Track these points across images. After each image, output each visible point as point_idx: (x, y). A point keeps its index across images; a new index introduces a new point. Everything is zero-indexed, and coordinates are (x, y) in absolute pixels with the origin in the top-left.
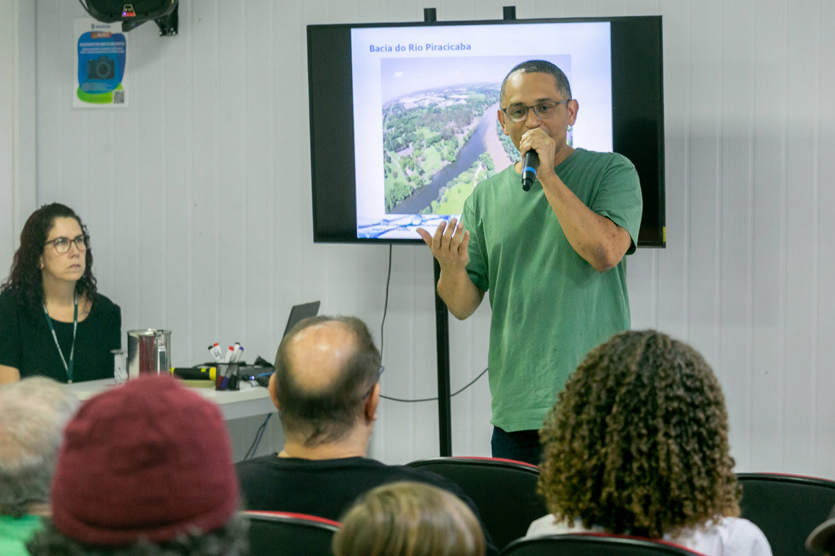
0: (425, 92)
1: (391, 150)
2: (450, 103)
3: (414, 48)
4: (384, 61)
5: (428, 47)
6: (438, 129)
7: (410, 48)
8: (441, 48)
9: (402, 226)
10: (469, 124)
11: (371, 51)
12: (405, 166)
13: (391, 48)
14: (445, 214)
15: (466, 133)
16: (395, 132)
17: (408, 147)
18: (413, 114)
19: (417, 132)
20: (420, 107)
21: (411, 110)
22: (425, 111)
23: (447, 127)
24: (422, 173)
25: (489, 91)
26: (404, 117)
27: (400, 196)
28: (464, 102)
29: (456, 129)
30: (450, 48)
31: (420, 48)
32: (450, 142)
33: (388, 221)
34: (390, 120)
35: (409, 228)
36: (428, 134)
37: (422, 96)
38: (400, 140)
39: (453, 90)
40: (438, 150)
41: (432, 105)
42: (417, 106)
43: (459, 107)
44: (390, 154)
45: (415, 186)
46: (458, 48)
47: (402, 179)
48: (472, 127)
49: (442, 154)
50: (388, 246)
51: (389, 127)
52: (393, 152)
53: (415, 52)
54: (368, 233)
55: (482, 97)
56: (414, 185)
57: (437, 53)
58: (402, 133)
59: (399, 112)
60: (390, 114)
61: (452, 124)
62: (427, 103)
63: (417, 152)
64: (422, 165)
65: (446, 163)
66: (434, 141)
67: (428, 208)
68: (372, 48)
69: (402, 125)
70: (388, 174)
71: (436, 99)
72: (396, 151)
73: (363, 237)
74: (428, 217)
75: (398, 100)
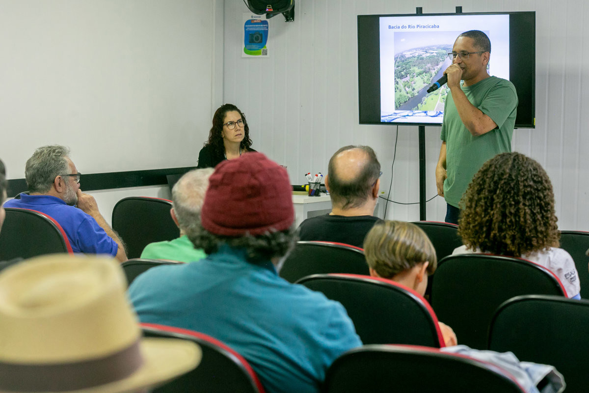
0: (416, 49)
1: (398, 78)
2: (428, 55)
3: (411, 27)
4: (395, 33)
5: (418, 26)
6: (422, 68)
7: (409, 27)
8: (424, 27)
9: (403, 116)
10: (438, 65)
12: (405, 86)
13: (399, 27)
14: (425, 110)
15: (436, 70)
16: (401, 69)
17: (407, 77)
18: (410, 60)
19: (412, 69)
20: (413, 57)
21: (409, 58)
22: (416, 59)
23: (426, 67)
24: (414, 89)
25: (448, 49)
26: (405, 62)
27: (402, 101)
28: (435, 54)
29: (431, 68)
30: (429, 27)
31: (414, 27)
32: (428, 74)
33: (396, 114)
34: (398, 63)
35: (407, 117)
36: (417, 70)
37: (414, 51)
38: (403, 73)
39: (430, 48)
40: (422, 78)
41: (419, 56)
42: (411, 56)
43: (433, 57)
44: (397, 80)
45: (410, 97)
46: (433, 27)
47: (404, 93)
48: (439, 67)
49: (424, 80)
50: (396, 126)
51: (398, 67)
52: (399, 79)
53: (411, 29)
54: (386, 120)
55: (444, 52)
56: (409, 95)
57: (422, 30)
58: (404, 69)
59: (403, 59)
60: (398, 60)
61: (429, 65)
62: (417, 55)
63: (411, 79)
64: (414, 85)
65: (426, 85)
66: (420, 74)
67: (416, 107)
69: (404, 65)
70: (397, 90)
71: (421, 52)
72: (401, 79)
73: (384, 121)
74: (416, 112)
75: (402, 53)
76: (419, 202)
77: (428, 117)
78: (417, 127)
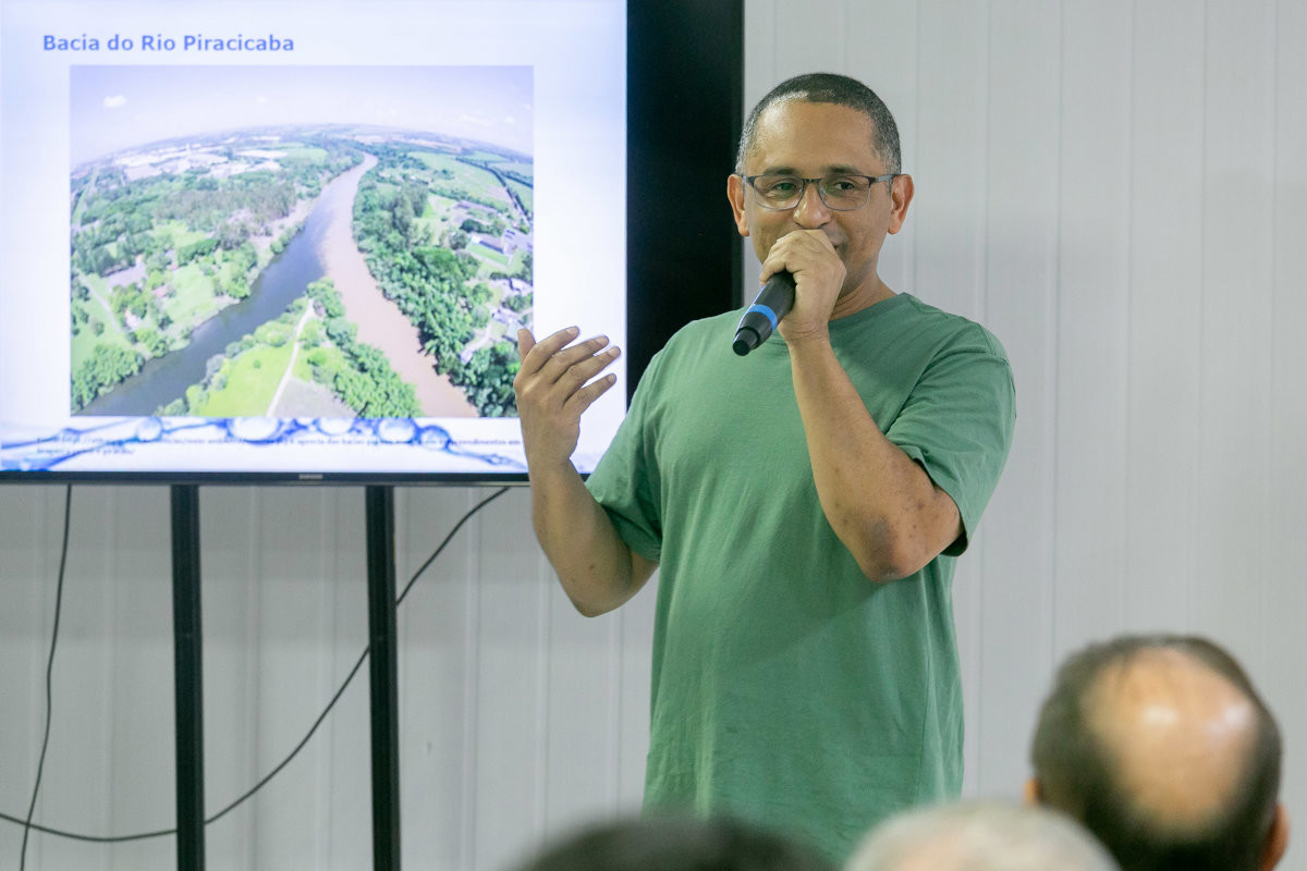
0: (180, 143)
1: (90, 271)
2: (239, 168)
3: (155, 44)
4: (78, 72)
5: (189, 41)
6: (208, 225)
7: (144, 44)
8: (220, 45)
9: (113, 443)
10: (285, 214)
11: (46, 48)
12: (123, 307)
13: (97, 44)
14: (221, 416)
15: (277, 237)
16: (102, 230)
17: (131, 264)
18: (148, 192)
19: (158, 231)
20: (164, 176)
21: (142, 183)
22: (177, 185)
23: (230, 222)
24: (165, 323)
25: (335, 144)
26: (124, 199)
27: (108, 375)
28: (274, 167)
29: (252, 226)
30: (244, 45)
31: (169, 45)
32: (238, 255)
33: (77, 432)
34: (89, 203)
35: (128, 446)
36: (182, 235)
37: (172, 152)
38: (112, 249)
39: (247, 138)
40: (208, 273)
41: (194, 173)
42: (157, 172)
43: (262, 179)
44: (85, 280)
45: (147, 354)
46: (262, 46)
47: (115, 337)
48: (291, 222)
49: (216, 282)
50: (61, 489)
51: (87, 220)
52: (94, 277)
53: (156, 52)
54: (27, 460)
55: (318, 155)
56: (144, 350)
57: (211, 57)
58: (118, 233)
59: (114, 187)
60: (91, 190)
61: (243, 215)
62: (182, 168)
63: (155, 277)
64: (167, 306)
65: (226, 301)
66: (197, 253)
67: (179, 402)
68: (49, 42)
69: (119, 215)
70: (80, 325)
71: (204, 157)
72: (102, 275)
73: (13, 468)
74: (177, 421)
75: (111, 160)
76: (172, 824)
77: (234, 447)
78: (164, 493)
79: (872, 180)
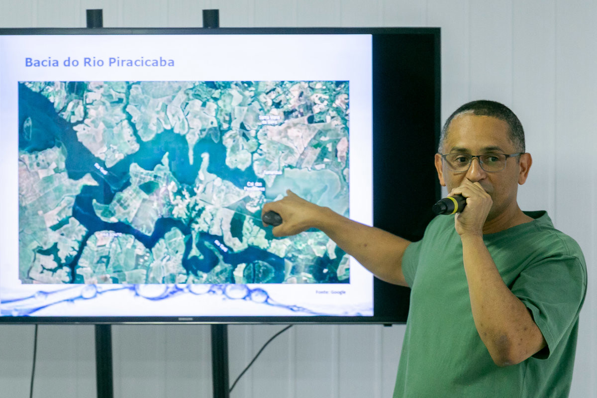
3: (92, 63)
5: (112, 61)
7: (85, 63)
8: (130, 63)
9: (67, 300)
11: (27, 65)
13: (57, 63)
14: (132, 283)
30: (145, 63)
31: (100, 63)
33: (46, 293)
35: (77, 301)
46: (156, 63)
50: (32, 327)
53: (92, 67)
54: (16, 310)
57: (125, 70)
68: (28, 62)
73: (8, 315)
74: (106, 286)
77: (140, 301)
78: (91, 328)
79: (507, 156)
